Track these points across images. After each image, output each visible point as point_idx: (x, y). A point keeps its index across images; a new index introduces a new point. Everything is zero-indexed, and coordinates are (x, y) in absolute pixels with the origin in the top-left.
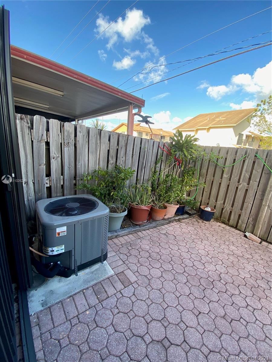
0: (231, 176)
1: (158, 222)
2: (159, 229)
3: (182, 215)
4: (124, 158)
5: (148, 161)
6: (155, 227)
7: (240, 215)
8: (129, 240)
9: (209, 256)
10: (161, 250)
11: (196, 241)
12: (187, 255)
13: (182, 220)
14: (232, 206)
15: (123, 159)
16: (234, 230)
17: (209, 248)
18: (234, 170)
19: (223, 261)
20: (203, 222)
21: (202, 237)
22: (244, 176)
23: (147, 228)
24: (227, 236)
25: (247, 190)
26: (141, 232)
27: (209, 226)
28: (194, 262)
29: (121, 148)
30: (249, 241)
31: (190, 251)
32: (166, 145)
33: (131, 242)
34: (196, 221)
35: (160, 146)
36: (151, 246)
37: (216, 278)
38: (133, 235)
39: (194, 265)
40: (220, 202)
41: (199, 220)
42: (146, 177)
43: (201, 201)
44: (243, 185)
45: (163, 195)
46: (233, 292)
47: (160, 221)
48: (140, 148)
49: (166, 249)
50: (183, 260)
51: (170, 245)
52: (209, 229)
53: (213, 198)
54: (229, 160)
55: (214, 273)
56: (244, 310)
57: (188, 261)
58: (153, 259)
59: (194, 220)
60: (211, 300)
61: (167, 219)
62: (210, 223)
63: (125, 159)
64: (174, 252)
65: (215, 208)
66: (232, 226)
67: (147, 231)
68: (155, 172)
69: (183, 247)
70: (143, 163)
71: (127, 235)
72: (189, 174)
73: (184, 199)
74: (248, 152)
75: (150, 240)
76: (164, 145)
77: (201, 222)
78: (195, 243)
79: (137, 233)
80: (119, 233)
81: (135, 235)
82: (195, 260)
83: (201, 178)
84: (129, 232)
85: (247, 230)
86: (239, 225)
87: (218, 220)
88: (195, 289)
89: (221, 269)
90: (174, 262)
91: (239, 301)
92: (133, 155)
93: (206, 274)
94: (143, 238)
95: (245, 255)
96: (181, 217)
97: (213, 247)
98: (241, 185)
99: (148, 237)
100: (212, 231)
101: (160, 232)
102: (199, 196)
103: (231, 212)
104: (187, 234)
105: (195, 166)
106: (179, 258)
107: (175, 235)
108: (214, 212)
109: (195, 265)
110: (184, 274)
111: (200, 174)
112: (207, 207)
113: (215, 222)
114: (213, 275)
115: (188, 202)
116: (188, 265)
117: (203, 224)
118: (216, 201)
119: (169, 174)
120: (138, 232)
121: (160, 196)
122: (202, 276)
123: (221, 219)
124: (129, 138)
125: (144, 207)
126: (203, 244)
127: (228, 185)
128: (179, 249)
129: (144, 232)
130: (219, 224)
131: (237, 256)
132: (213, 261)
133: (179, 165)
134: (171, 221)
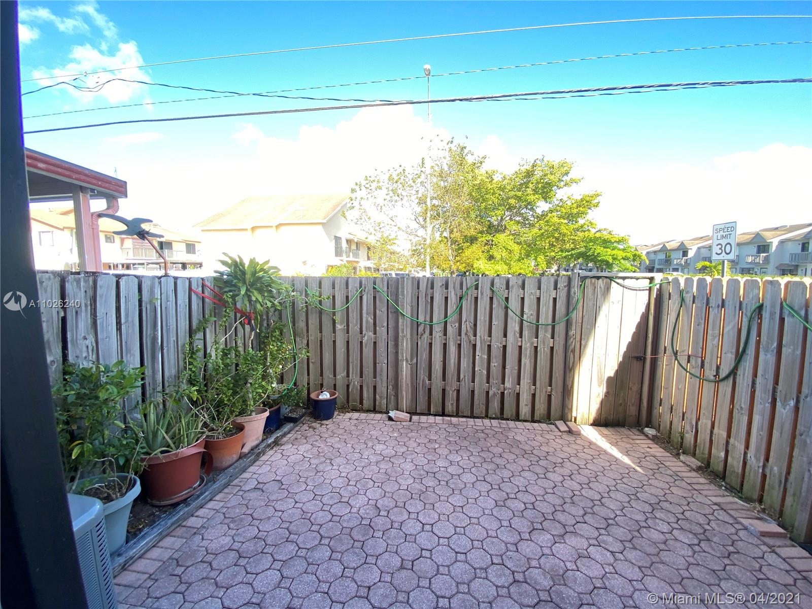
0: (348, 326)
1: (231, 470)
2: (239, 484)
3: (278, 427)
4: (91, 338)
5: (168, 330)
6: (227, 485)
7: (375, 387)
8: (167, 555)
9: (350, 483)
10: (261, 528)
11: (321, 467)
12: (315, 505)
13: (282, 438)
14: (361, 376)
15: (87, 342)
16: (372, 415)
17: (346, 468)
18: (350, 315)
19: (373, 479)
20: (322, 424)
21: (330, 454)
22: (367, 321)
23: (208, 498)
24: (367, 432)
25: (375, 343)
26: (192, 516)
27: (334, 428)
28: (331, 510)
29: (77, 312)
30: (397, 425)
31: (318, 494)
32: (209, 284)
33: (176, 556)
34: (310, 427)
35: (193, 288)
36: (234, 532)
37: (372, 513)
38: (175, 537)
39: (333, 516)
40: (341, 375)
41: (313, 424)
42: (170, 371)
43: (308, 384)
44: (369, 335)
45: (229, 400)
46: (400, 519)
47: (236, 464)
48: (140, 301)
49: (269, 518)
50: (311, 519)
51: (275, 506)
52: (336, 434)
53: (328, 372)
54: (339, 299)
55: (367, 507)
56: (421, 536)
57: (321, 514)
58: (250, 558)
59: (306, 427)
60: (377, 554)
61: (249, 453)
62: (334, 420)
63: (93, 340)
64: (289, 515)
65: (335, 389)
66: (368, 411)
67: (211, 505)
68: (193, 352)
69: (302, 494)
70: (154, 339)
71: (154, 546)
72: (275, 337)
73: (274, 392)
74: (363, 283)
75: (227, 521)
76: (203, 286)
77: (318, 426)
78: (322, 473)
79: (184, 524)
80: (131, 553)
81: (180, 531)
82: (332, 506)
83: (298, 339)
84: (161, 533)
85: (390, 406)
86: (377, 403)
87: (345, 409)
88: (349, 556)
89: (374, 494)
90: (296, 534)
91: (412, 527)
92: (119, 323)
93: (356, 517)
94: (204, 527)
95: (398, 450)
96: (279, 434)
97: (352, 462)
98: (366, 338)
99: (217, 519)
100: (342, 435)
101: (243, 488)
102: (303, 375)
103: (361, 387)
104: (301, 463)
105: (280, 318)
106: (303, 520)
107: (278, 478)
108: (336, 398)
109: (335, 514)
110: (323, 542)
111: (294, 333)
112: (322, 392)
113: (341, 414)
114: (368, 511)
115: (285, 395)
116: (324, 522)
117: (323, 429)
118: (335, 376)
119: (229, 347)
120: (185, 519)
121: (219, 405)
122: (351, 525)
123: (350, 404)
124: (99, 283)
125: (187, 451)
126: (334, 467)
127: (348, 342)
128: (296, 502)
129: (201, 512)
130: (348, 415)
131: (388, 459)
132: (360, 488)
133: (249, 323)
134: (260, 453)
